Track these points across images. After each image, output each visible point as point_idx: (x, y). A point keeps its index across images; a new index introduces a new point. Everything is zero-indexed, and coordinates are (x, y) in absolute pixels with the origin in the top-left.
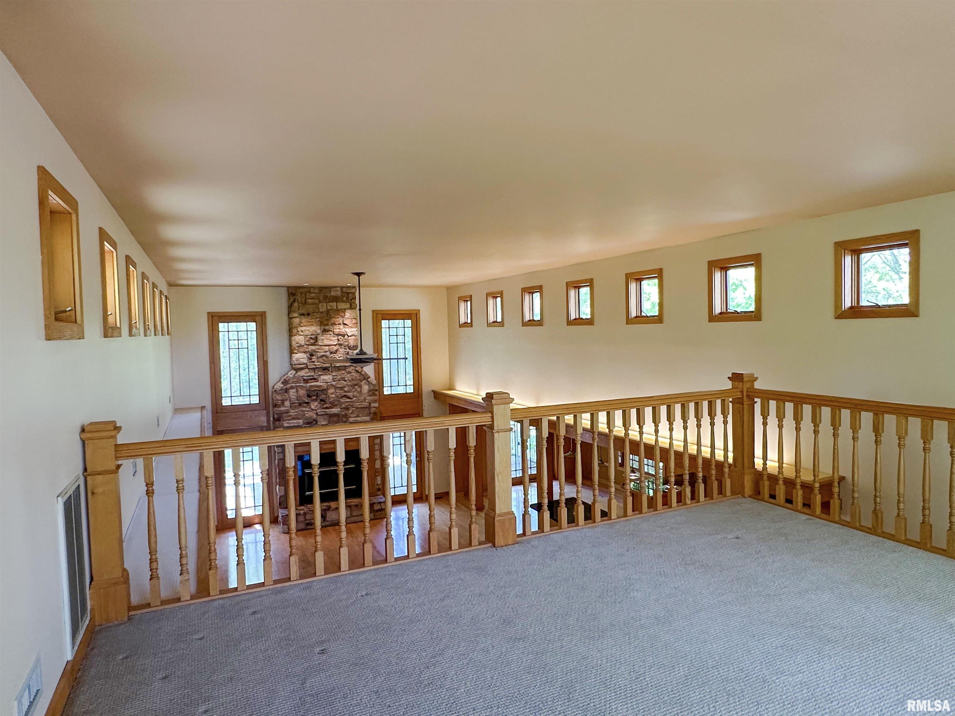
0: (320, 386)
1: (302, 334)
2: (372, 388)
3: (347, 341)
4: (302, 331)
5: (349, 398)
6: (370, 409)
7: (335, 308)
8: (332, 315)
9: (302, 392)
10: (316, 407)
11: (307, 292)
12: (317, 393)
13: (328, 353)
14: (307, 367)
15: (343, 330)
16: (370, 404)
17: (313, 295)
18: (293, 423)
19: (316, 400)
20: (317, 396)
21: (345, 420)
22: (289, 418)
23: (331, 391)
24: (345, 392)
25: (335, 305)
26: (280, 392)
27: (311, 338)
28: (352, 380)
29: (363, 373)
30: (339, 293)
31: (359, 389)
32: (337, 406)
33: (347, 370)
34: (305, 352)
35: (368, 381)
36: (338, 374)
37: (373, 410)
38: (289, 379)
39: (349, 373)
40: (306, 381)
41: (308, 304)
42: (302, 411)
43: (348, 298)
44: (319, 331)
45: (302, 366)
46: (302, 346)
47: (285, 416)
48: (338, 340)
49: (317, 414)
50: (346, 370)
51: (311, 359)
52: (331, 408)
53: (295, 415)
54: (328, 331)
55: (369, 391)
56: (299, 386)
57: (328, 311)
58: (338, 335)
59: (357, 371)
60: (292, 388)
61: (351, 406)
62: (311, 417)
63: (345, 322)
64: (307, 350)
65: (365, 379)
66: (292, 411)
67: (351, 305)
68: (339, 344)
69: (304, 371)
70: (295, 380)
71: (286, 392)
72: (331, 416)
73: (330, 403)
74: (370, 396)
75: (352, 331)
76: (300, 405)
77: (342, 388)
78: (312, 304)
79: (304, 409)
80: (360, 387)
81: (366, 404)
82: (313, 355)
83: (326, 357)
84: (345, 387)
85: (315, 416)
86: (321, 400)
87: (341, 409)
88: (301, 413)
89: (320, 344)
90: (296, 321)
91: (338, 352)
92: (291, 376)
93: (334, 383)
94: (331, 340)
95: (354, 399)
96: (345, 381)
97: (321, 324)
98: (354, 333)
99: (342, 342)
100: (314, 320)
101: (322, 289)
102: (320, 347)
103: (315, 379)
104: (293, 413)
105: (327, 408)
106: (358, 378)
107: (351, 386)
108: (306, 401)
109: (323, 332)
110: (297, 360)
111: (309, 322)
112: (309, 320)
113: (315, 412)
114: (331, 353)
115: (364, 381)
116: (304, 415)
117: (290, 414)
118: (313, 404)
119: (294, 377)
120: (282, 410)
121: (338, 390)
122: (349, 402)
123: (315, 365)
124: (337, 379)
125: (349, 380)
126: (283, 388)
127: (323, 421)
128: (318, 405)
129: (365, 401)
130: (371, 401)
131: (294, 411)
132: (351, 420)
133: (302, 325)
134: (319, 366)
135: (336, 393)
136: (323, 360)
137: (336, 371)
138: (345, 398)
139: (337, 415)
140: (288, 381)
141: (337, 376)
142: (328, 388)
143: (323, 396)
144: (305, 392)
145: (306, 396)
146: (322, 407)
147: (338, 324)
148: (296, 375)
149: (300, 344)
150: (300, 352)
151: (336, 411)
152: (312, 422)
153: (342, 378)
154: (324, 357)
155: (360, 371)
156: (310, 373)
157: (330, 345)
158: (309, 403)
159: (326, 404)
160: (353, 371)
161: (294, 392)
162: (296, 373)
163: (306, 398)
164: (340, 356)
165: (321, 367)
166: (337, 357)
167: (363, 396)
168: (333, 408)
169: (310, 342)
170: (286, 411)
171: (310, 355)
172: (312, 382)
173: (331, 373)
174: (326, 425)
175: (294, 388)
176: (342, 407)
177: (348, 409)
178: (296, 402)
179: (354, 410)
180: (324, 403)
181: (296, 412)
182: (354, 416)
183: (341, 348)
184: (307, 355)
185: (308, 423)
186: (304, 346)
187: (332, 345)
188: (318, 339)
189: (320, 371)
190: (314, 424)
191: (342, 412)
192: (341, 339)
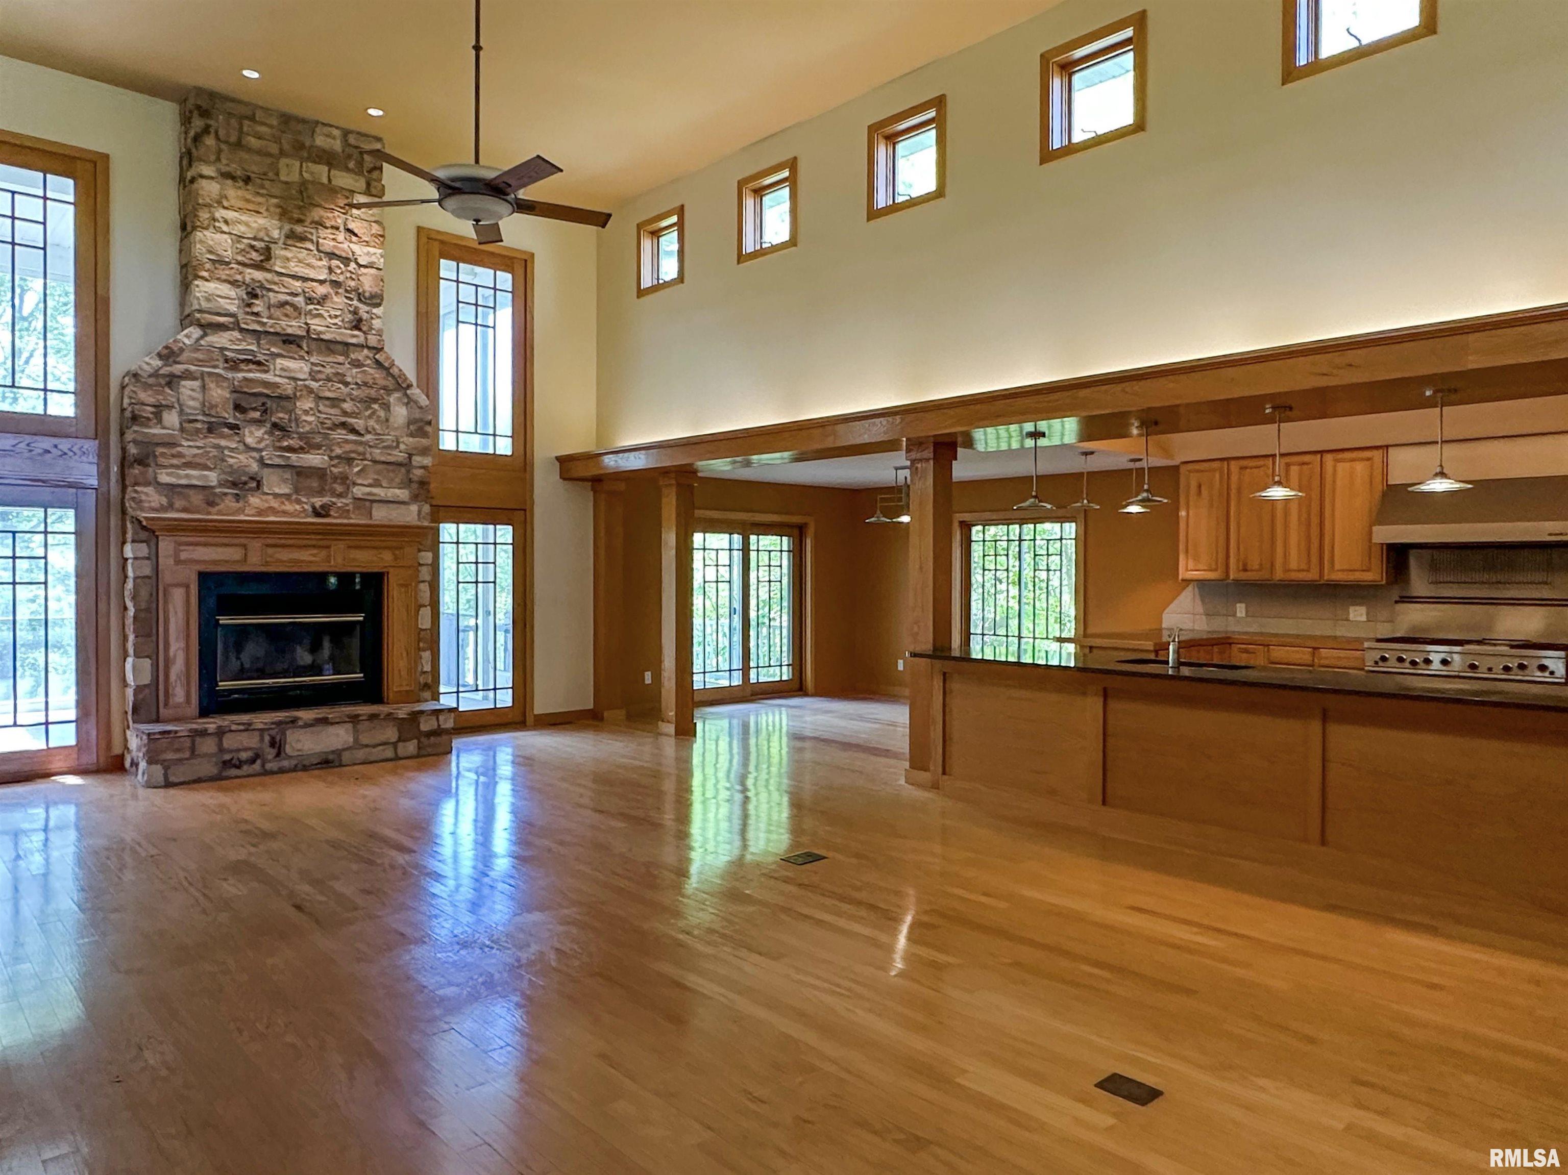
0: (276, 385)
1: (225, 228)
2: (417, 416)
3: (355, 276)
4: (226, 222)
5: (354, 431)
6: (408, 472)
7: (325, 180)
8: (317, 199)
9: (219, 394)
10: (259, 442)
11: (247, 118)
12: (264, 404)
13: (301, 299)
14: (237, 326)
15: (345, 246)
16: (410, 456)
17: (263, 129)
18: (187, 476)
19: (259, 422)
20: (265, 412)
21: (339, 488)
22: (175, 461)
23: (306, 404)
24: (345, 413)
25: (326, 175)
26: (151, 381)
27: (252, 247)
28: (365, 384)
29: (395, 370)
30: (337, 145)
31: (382, 414)
32: (319, 447)
33: (352, 356)
34: (234, 283)
35: (406, 395)
36: (326, 363)
37: (419, 472)
38: (182, 350)
39: (357, 364)
40: (234, 365)
41: (249, 150)
42: (217, 447)
43: (360, 163)
44: (275, 234)
45: (222, 319)
46: (220, 262)
47: (163, 454)
48: (330, 270)
49: (262, 462)
50: (346, 355)
51: (249, 305)
52: (301, 450)
53: (195, 456)
54: (303, 239)
55: (410, 423)
56: (210, 374)
57: (303, 185)
58: (332, 255)
59: (377, 362)
60: (188, 375)
61: (359, 454)
62: (241, 470)
63: (351, 226)
64: (239, 277)
65: (399, 388)
66: (185, 443)
67: (368, 185)
68: (332, 282)
69: (227, 335)
70: (199, 355)
71: (169, 384)
72: (301, 472)
73: (300, 439)
74: (412, 435)
75: (368, 253)
76: (211, 429)
77: (335, 402)
78: (259, 152)
79: (223, 443)
80: (387, 407)
81: (399, 456)
82: (255, 296)
83: (295, 307)
84: (344, 401)
85: (254, 467)
86: (275, 426)
87: (331, 458)
88: (214, 452)
89: (278, 269)
90: (210, 189)
91: (328, 304)
92: (187, 341)
93: (314, 385)
94: (310, 266)
95: (368, 437)
96: (346, 384)
97: (284, 214)
98: (373, 259)
99: (341, 278)
100: (260, 199)
101: (287, 119)
102: (276, 279)
103: (259, 363)
104: (189, 448)
105: (290, 449)
106: (380, 382)
107: (361, 401)
108: (231, 421)
109: (287, 237)
110: (208, 300)
111: (248, 201)
112: (249, 197)
113: (255, 454)
114: (310, 300)
115: (397, 395)
116: (223, 460)
117: (179, 449)
118: (251, 433)
119: (196, 347)
120: (154, 435)
121: (326, 406)
122: (355, 442)
123: (264, 324)
124: (323, 376)
125: (357, 384)
126: (161, 372)
127: (277, 484)
128: (266, 437)
129: (397, 447)
130: (415, 448)
131: (191, 443)
132: (358, 491)
133: (226, 204)
134: (272, 330)
135: (320, 412)
136: (286, 315)
137: (320, 352)
138: (344, 432)
139: (320, 473)
140: (178, 356)
141: (323, 366)
142: (295, 394)
143: (281, 415)
144: (228, 396)
145: (232, 406)
146: (278, 444)
147: (332, 227)
148: (202, 342)
149: (218, 255)
150: (218, 279)
151: (316, 461)
152: (245, 483)
153: (338, 373)
154: (288, 307)
155: (386, 365)
156: (245, 343)
157: (305, 279)
158: (239, 429)
159: (289, 437)
160: (369, 362)
161: (193, 390)
162: (202, 337)
163: (231, 412)
164: (333, 313)
165: (277, 334)
166: (326, 315)
167: (392, 433)
168: (308, 452)
169: (248, 256)
170: (166, 440)
171: (248, 293)
172: (250, 371)
173: (305, 355)
174: (288, 496)
175: (195, 379)
176: (333, 454)
177: (349, 461)
178: (200, 418)
179: (367, 465)
180: (284, 436)
181: (198, 448)
182: (365, 483)
183: (337, 293)
184: (237, 290)
185: (234, 484)
186: (228, 263)
187: (313, 280)
188: (273, 255)
189: (274, 345)
190: (251, 489)
191: (333, 466)
192: (338, 267)
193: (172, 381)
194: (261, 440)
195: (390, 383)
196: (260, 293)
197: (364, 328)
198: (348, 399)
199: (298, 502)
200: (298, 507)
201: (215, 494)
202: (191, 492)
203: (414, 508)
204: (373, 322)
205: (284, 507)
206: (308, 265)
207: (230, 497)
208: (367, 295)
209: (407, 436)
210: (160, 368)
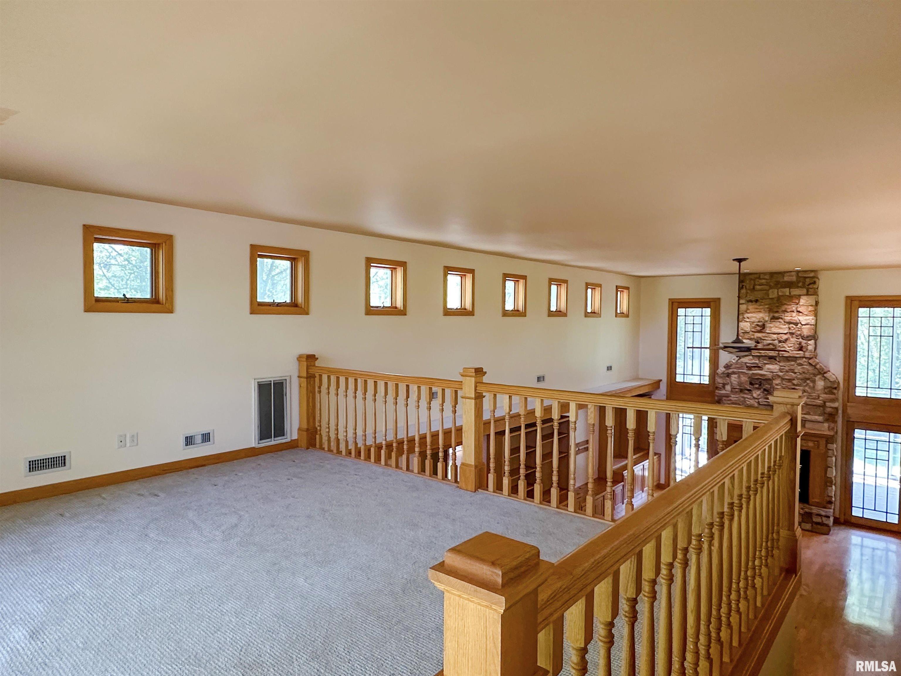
0: (764, 375)
1: (748, 320)
2: (829, 384)
3: (800, 329)
4: (748, 318)
6: (824, 409)
7: (788, 294)
8: (784, 302)
9: (744, 379)
11: (757, 278)
12: (760, 382)
13: (776, 342)
14: (751, 354)
15: (796, 318)
16: (825, 402)
17: (763, 281)
19: (758, 389)
20: (760, 385)
22: (729, 402)
23: (777, 381)
24: (794, 385)
25: (788, 291)
26: (722, 375)
27: (757, 325)
28: (804, 373)
29: (818, 366)
30: (794, 279)
31: (811, 385)
33: (798, 362)
34: (750, 339)
35: (824, 376)
36: (787, 366)
37: (828, 410)
38: (731, 365)
39: (800, 365)
40: (749, 368)
41: (758, 290)
42: (743, 397)
43: (804, 283)
44: (767, 319)
46: (746, 333)
47: (725, 400)
48: (789, 328)
49: (758, 403)
50: (795, 361)
53: (736, 400)
54: (778, 318)
55: (825, 388)
56: (741, 372)
57: (779, 298)
58: (790, 323)
59: (810, 364)
60: (734, 373)
62: (752, 405)
63: (799, 309)
64: (752, 337)
65: (820, 373)
66: (732, 396)
67: (808, 291)
68: (790, 333)
69: (748, 358)
70: (737, 366)
74: (826, 393)
75: (806, 320)
76: (741, 391)
77: (790, 380)
78: (761, 290)
79: (745, 396)
80: (814, 382)
81: (819, 402)
82: (758, 343)
83: (774, 345)
84: (794, 380)
86: (765, 390)
88: (742, 399)
89: (767, 331)
90: (743, 307)
91: (788, 342)
92: (734, 361)
93: (781, 374)
94: (780, 328)
96: (795, 373)
97: (770, 310)
98: (808, 321)
99: (794, 331)
100: (761, 307)
101: (772, 274)
102: (767, 335)
103: (759, 367)
104: (733, 397)
106: (811, 372)
107: (802, 380)
108: (749, 388)
109: (771, 319)
111: (757, 308)
112: (758, 307)
113: (757, 400)
114: (780, 342)
115: (819, 376)
116: (745, 402)
117: (730, 398)
118: (755, 393)
119: (737, 363)
120: (722, 394)
121: (786, 382)
123: (761, 353)
124: (784, 370)
125: (800, 373)
128: (761, 394)
129: (819, 398)
130: (827, 399)
133: (748, 311)
134: (764, 355)
135: (783, 384)
137: (784, 361)
140: (729, 367)
142: (772, 378)
143: (767, 386)
144: (747, 379)
145: (749, 383)
146: (765, 397)
147: (791, 312)
148: (739, 361)
153: (791, 369)
154: (771, 345)
155: (814, 364)
156: (754, 361)
157: (778, 334)
158: (751, 391)
160: (806, 363)
161: (735, 378)
162: (739, 359)
163: (749, 385)
164: (790, 345)
165: (766, 356)
166: (786, 346)
167: (817, 393)
169: (756, 329)
170: (726, 395)
172: (756, 370)
173: (778, 363)
175: (736, 374)
178: (738, 387)
180: (768, 394)
181: (737, 398)
183: (792, 337)
184: (752, 341)
186: (748, 332)
187: (782, 334)
188: (766, 327)
189: (766, 360)
192: (793, 327)
193: (728, 375)
194: (759, 395)
195: (816, 372)
196: (760, 341)
197: (804, 350)
198: (796, 379)
203: (826, 425)
204: (808, 347)
208: (805, 336)
209: (824, 394)
210: (724, 371)
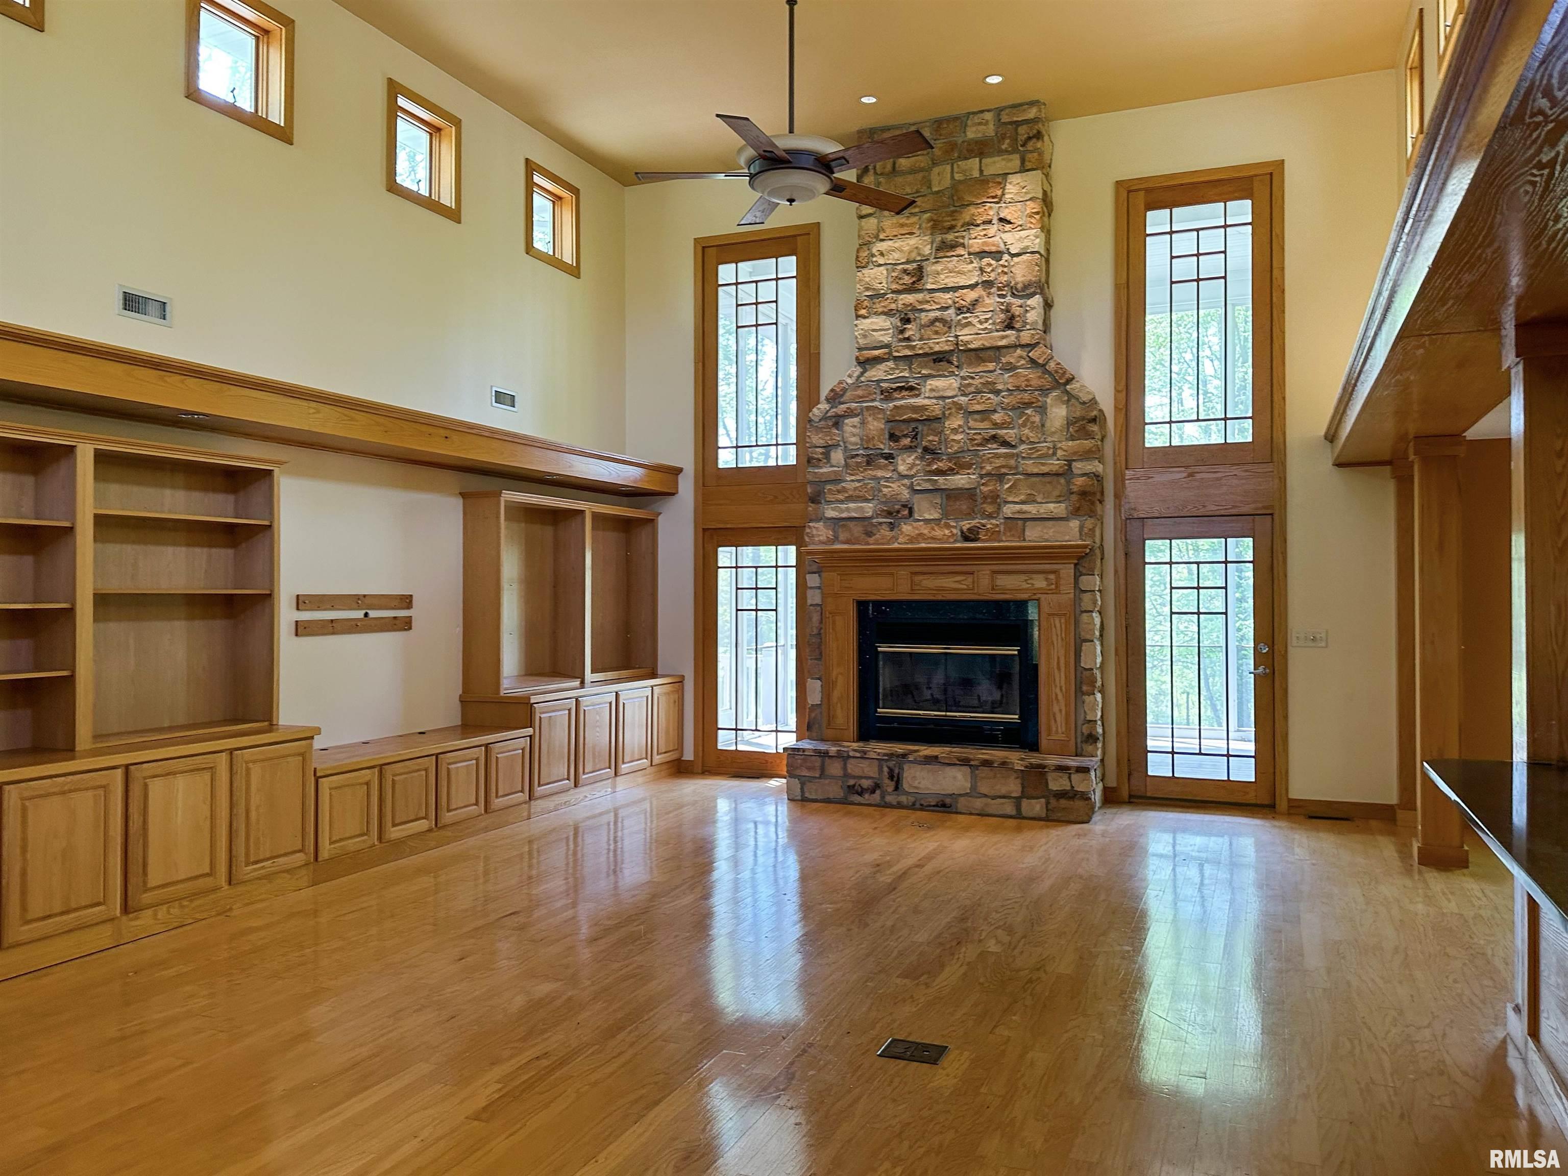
0: (923, 408)
1: (881, 260)
2: (1079, 414)
3: (1007, 270)
4: (882, 254)
5: (1005, 444)
6: (1068, 483)
7: (976, 174)
8: (969, 198)
9: (876, 425)
10: (910, 469)
12: (914, 429)
13: (951, 311)
14: (891, 356)
15: (997, 239)
16: (1070, 463)
18: (848, 509)
19: (910, 448)
20: (916, 437)
21: (989, 509)
22: (840, 497)
23: (956, 422)
24: (996, 425)
25: (977, 167)
26: (822, 426)
27: (905, 271)
28: (1018, 388)
29: (1052, 366)
30: (989, 130)
31: (1037, 419)
32: (969, 466)
33: (1004, 360)
34: (888, 313)
35: (1067, 392)
36: (977, 374)
37: (1080, 481)
38: (844, 390)
39: (1009, 368)
40: (887, 395)
41: (903, 173)
42: (875, 478)
43: (1014, 139)
44: (927, 250)
45: (876, 353)
46: (877, 296)
47: (830, 491)
48: (982, 270)
49: (911, 488)
50: (997, 360)
51: (902, 332)
52: (950, 471)
53: (856, 489)
54: (953, 246)
55: (1069, 423)
56: (868, 408)
57: (955, 186)
58: (982, 254)
59: (1033, 361)
61: (1010, 468)
62: (894, 498)
63: (1003, 214)
64: (893, 306)
65: (1057, 385)
66: (848, 478)
67: (1023, 161)
68: (984, 283)
69: (883, 367)
70: (860, 392)
71: (836, 425)
72: (951, 495)
73: (950, 460)
74: (1072, 438)
75: (1020, 239)
76: (870, 461)
77: (985, 414)
78: (913, 171)
79: (880, 473)
80: (1042, 410)
81: (1054, 464)
82: (908, 321)
83: (945, 322)
84: (995, 411)
85: (905, 494)
86: (926, 450)
87: (982, 476)
88: (872, 484)
89: (929, 286)
91: (979, 309)
92: (850, 381)
93: (963, 400)
94: (960, 273)
95: (1023, 447)
96: (997, 392)
97: (936, 226)
98: (1027, 243)
99: (992, 276)
100: (914, 219)
101: (942, 124)
102: (928, 297)
103: (911, 388)
104: (851, 483)
105: (940, 472)
106: (1035, 383)
107: (1014, 409)
108: (887, 451)
109: (938, 249)
110: (865, 336)
111: (902, 225)
112: (904, 221)
113: (906, 481)
114: (960, 310)
115: (1054, 394)
116: (880, 491)
117: (843, 484)
118: (904, 460)
119: (857, 385)
120: (822, 474)
121: (976, 420)
122: (1006, 456)
123: (913, 347)
124: (972, 389)
125: (1008, 390)
126: (829, 414)
127: (927, 510)
128: (918, 462)
129: (1054, 454)
130: (1075, 453)
131: (853, 478)
132: (1008, 510)
133: (881, 237)
134: (921, 352)
135: (970, 428)
136: (937, 333)
137: (970, 364)
138: (995, 446)
139: (969, 494)
140: (842, 396)
141: (973, 378)
142: (944, 414)
143: (930, 438)
144: (883, 426)
145: (887, 436)
146: (928, 469)
147: (984, 223)
148: (862, 379)
149: (874, 289)
150: (875, 313)
151: (963, 482)
152: (898, 512)
153: (988, 383)
154: (937, 324)
155: (1041, 362)
156: (897, 371)
157: (955, 289)
158: (893, 458)
159: (939, 460)
160: (1023, 362)
161: (854, 427)
162: (862, 374)
163: (887, 442)
164: (984, 317)
165: (926, 355)
166: (975, 321)
167: (1049, 439)
168: (958, 473)
169: (901, 282)
170: (833, 478)
171: (901, 320)
172: (903, 398)
173: (955, 369)
174: (937, 521)
175: (857, 415)
176: (984, 472)
177: (1001, 477)
178: (861, 452)
179: (1019, 480)
180: (934, 459)
181: (859, 481)
182: (1016, 500)
183: (989, 294)
184: (892, 319)
185: (889, 514)
186: (885, 294)
187: (964, 288)
188: (924, 274)
189: (925, 367)
190: (904, 517)
191: (983, 484)
192: (990, 265)
193: (837, 421)
194: (913, 465)
195: (1046, 382)
196: (912, 317)
197: (1017, 326)
198: (999, 409)
199: (948, 526)
200: (947, 532)
201: (873, 525)
202: (851, 524)
203: (1075, 524)
204: (1028, 315)
205: (934, 533)
206: (959, 272)
207: (884, 526)
208: (1019, 286)
209: (1067, 439)
210: (828, 411)
